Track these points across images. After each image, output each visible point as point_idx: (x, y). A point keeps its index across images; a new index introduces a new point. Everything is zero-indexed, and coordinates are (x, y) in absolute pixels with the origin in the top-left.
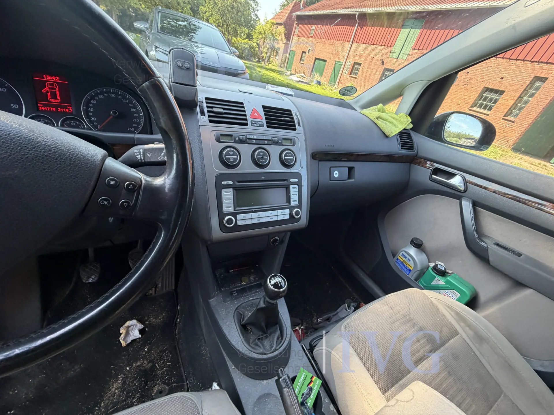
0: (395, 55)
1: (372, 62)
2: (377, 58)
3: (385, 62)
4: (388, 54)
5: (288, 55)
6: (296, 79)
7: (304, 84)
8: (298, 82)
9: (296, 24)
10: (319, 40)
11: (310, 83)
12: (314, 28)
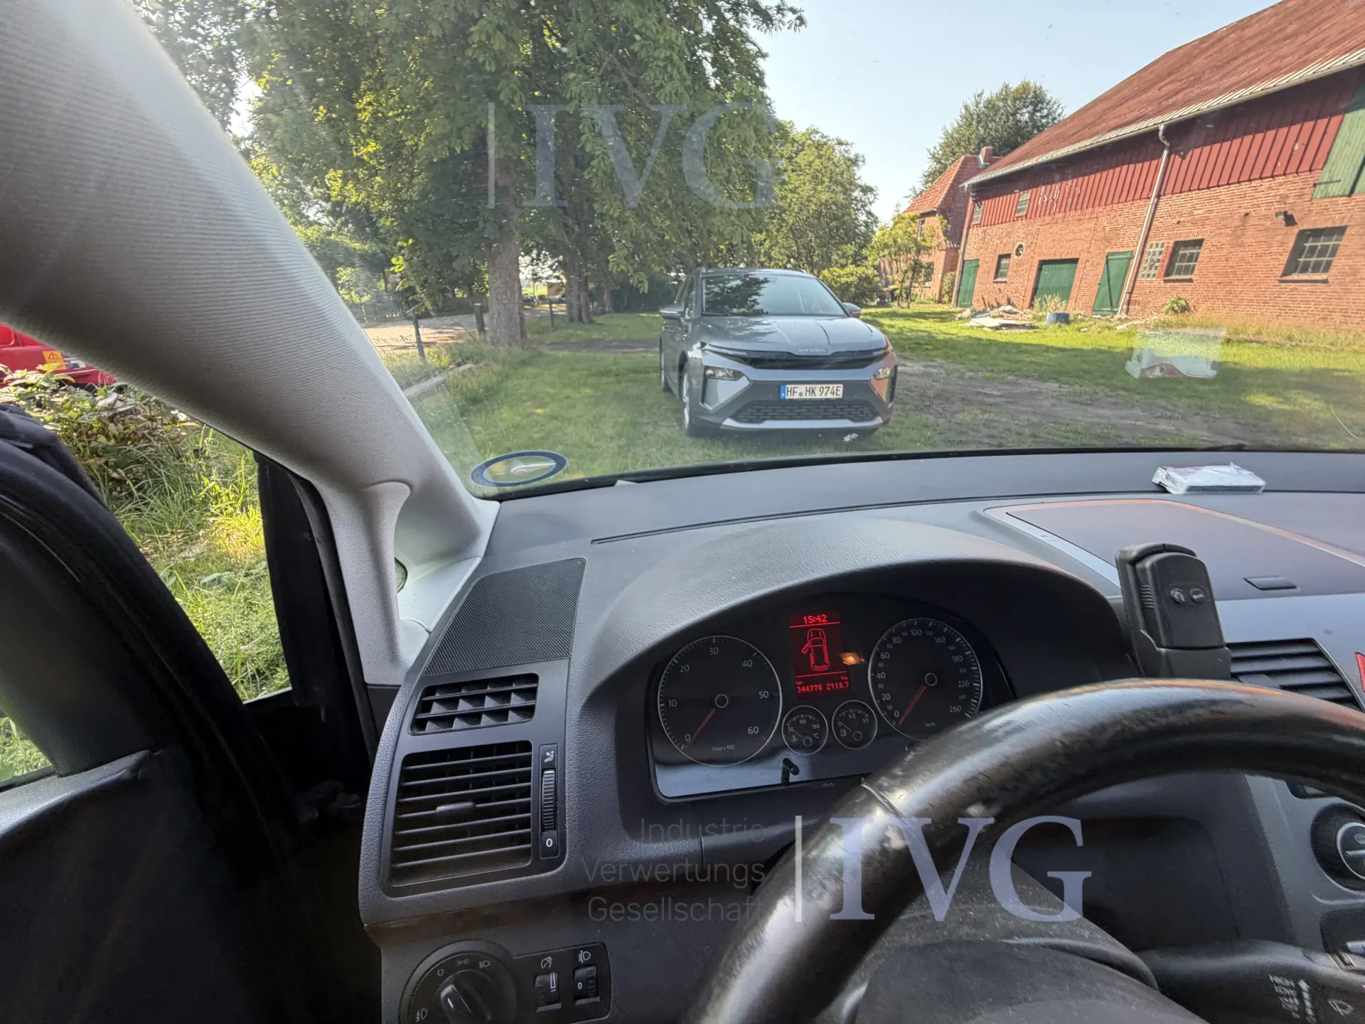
1: (1243, 227)
2: (1262, 211)
3: (1297, 215)
4: (1308, 191)
5: (958, 272)
6: (988, 322)
7: (1017, 331)
8: (997, 328)
9: (975, 201)
10: (1047, 219)
11: (1036, 323)
12: (1026, 196)
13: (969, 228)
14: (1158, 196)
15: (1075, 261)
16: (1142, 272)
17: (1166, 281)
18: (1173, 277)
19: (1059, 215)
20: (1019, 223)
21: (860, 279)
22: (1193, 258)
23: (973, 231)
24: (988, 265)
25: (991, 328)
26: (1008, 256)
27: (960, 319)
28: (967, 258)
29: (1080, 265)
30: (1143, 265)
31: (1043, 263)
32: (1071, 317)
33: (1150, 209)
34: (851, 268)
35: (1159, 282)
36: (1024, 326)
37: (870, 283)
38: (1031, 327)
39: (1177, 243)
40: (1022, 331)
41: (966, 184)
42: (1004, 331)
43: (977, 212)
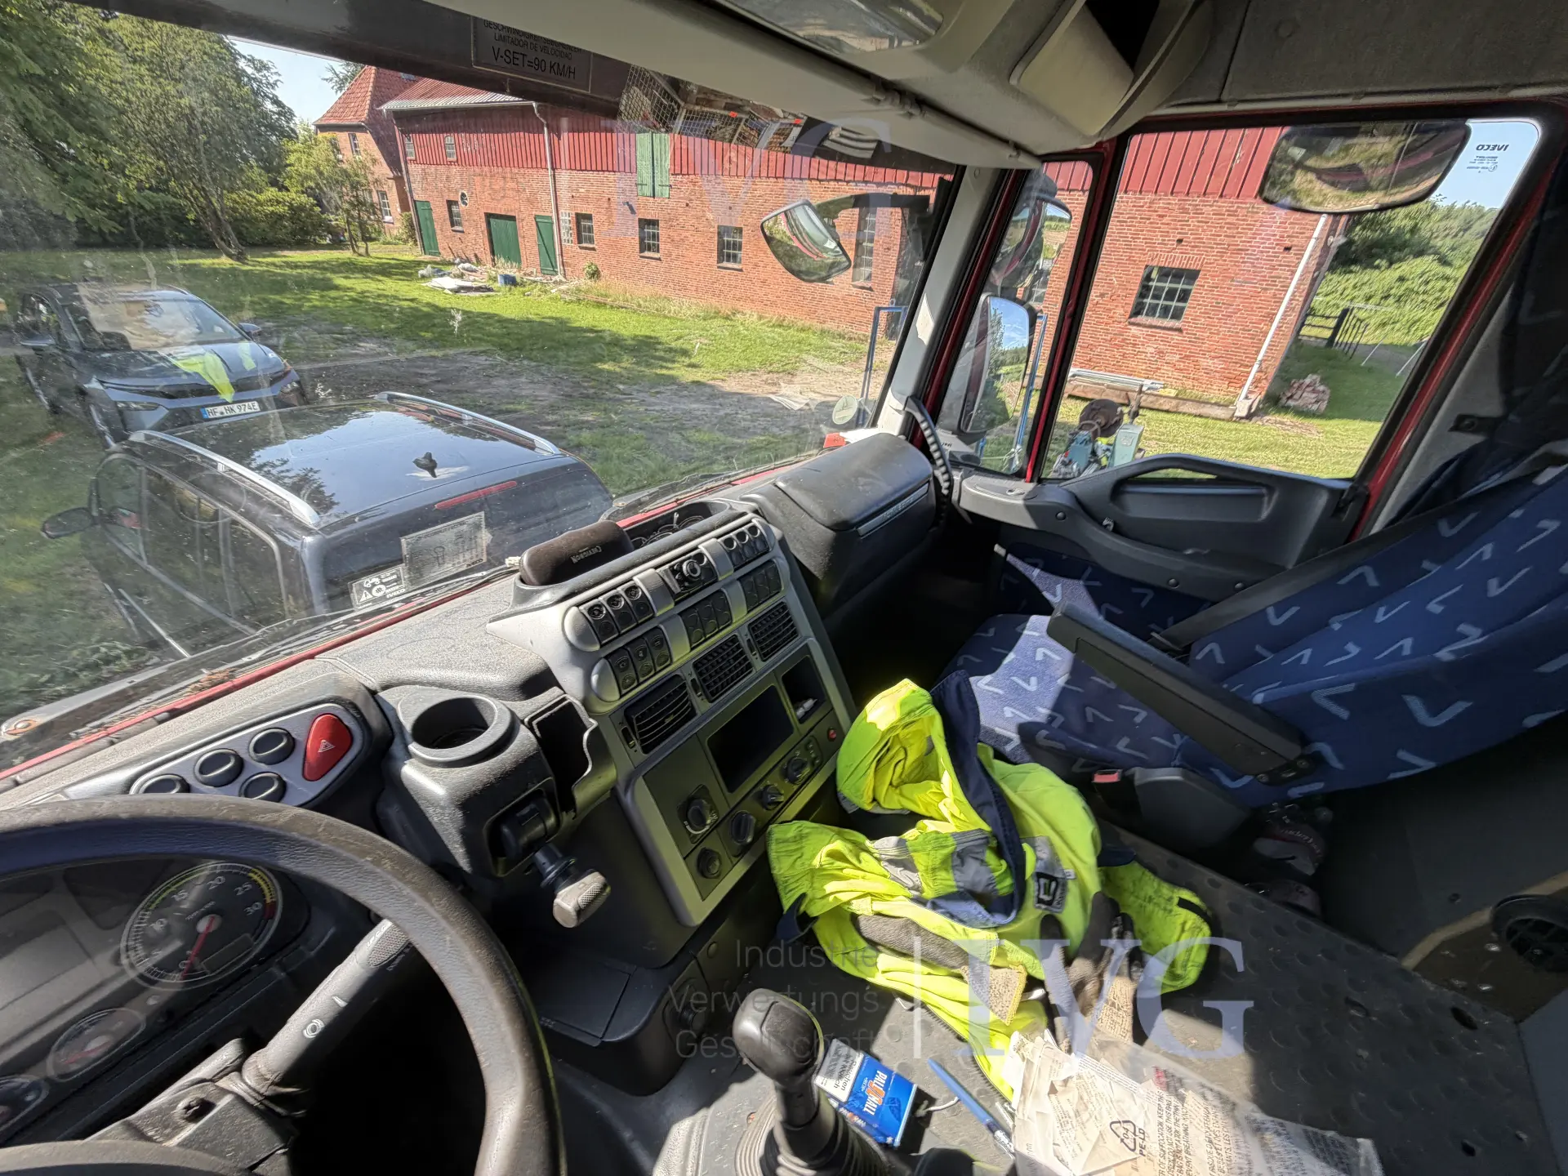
0: (648, 190)
1: (609, 209)
2: (615, 198)
3: (635, 207)
4: (634, 187)
5: (412, 212)
6: (449, 283)
7: (472, 294)
8: (457, 291)
9: (403, 132)
10: (478, 170)
11: (489, 284)
12: (450, 139)
13: (406, 163)
14: (553, 169)
15: (513, 218)
16: (563, 238)
17: (581, 248)
18: (584, 245)
19: (486, 169)
20: (454, 169)
21: (291, 207)
22: (590, 229)
23: (412, 167)
24: (440, 212)
25: (451, 290)
26: (456, 203)
27: (423, 277)
28: (416, 197)
29: (519, 224)
30: (563, 231)
31: (489, 216)
32: (518, 280)
33: (550, 179)
34: (272, 192)
35: (576, 247)
36: (479, 289)
37: (309, 216)
38: (490, 290)
39: (577, 214)
40: (478, 294)
41: (385, 108)
42: (462, 294)
43: (410, 146)
